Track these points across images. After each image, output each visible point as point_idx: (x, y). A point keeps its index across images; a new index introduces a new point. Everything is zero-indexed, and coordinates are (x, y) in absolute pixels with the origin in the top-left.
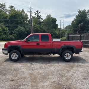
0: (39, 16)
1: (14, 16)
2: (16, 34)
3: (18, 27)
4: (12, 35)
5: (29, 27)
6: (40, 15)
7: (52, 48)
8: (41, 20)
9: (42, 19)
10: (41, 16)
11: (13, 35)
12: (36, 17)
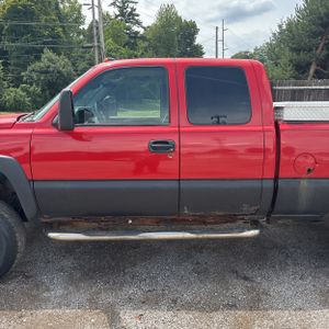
0: (129, 10)
1: (25, 6)
2: (37, 85)
3: (43, 56)
4: (18, 90)
5: (87, 56)
6: (131, 5)
7: (276, 178)
8: (135, 28)
9: (138, 23)
10: (137, 12)
11: (24, 90)
12: (117, 16)
